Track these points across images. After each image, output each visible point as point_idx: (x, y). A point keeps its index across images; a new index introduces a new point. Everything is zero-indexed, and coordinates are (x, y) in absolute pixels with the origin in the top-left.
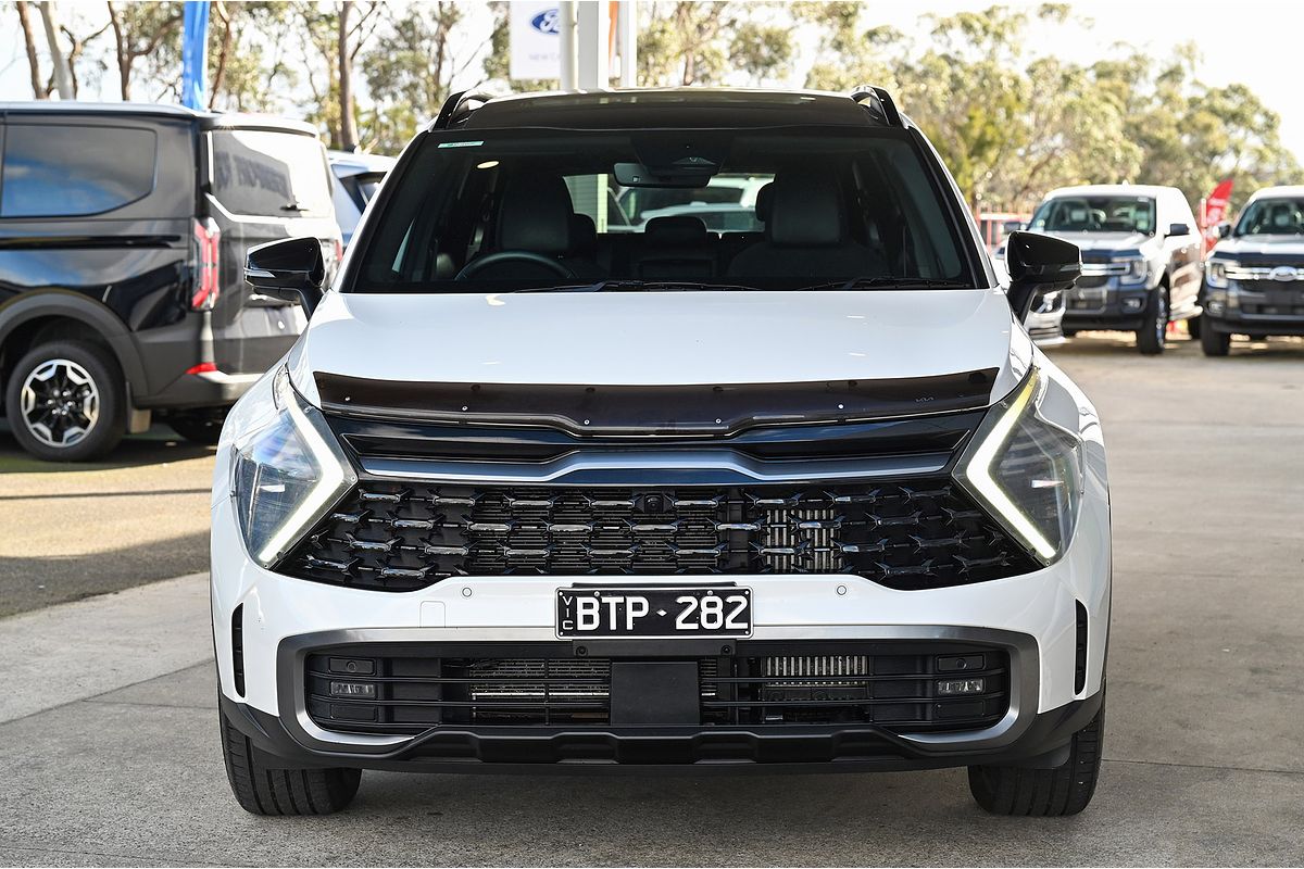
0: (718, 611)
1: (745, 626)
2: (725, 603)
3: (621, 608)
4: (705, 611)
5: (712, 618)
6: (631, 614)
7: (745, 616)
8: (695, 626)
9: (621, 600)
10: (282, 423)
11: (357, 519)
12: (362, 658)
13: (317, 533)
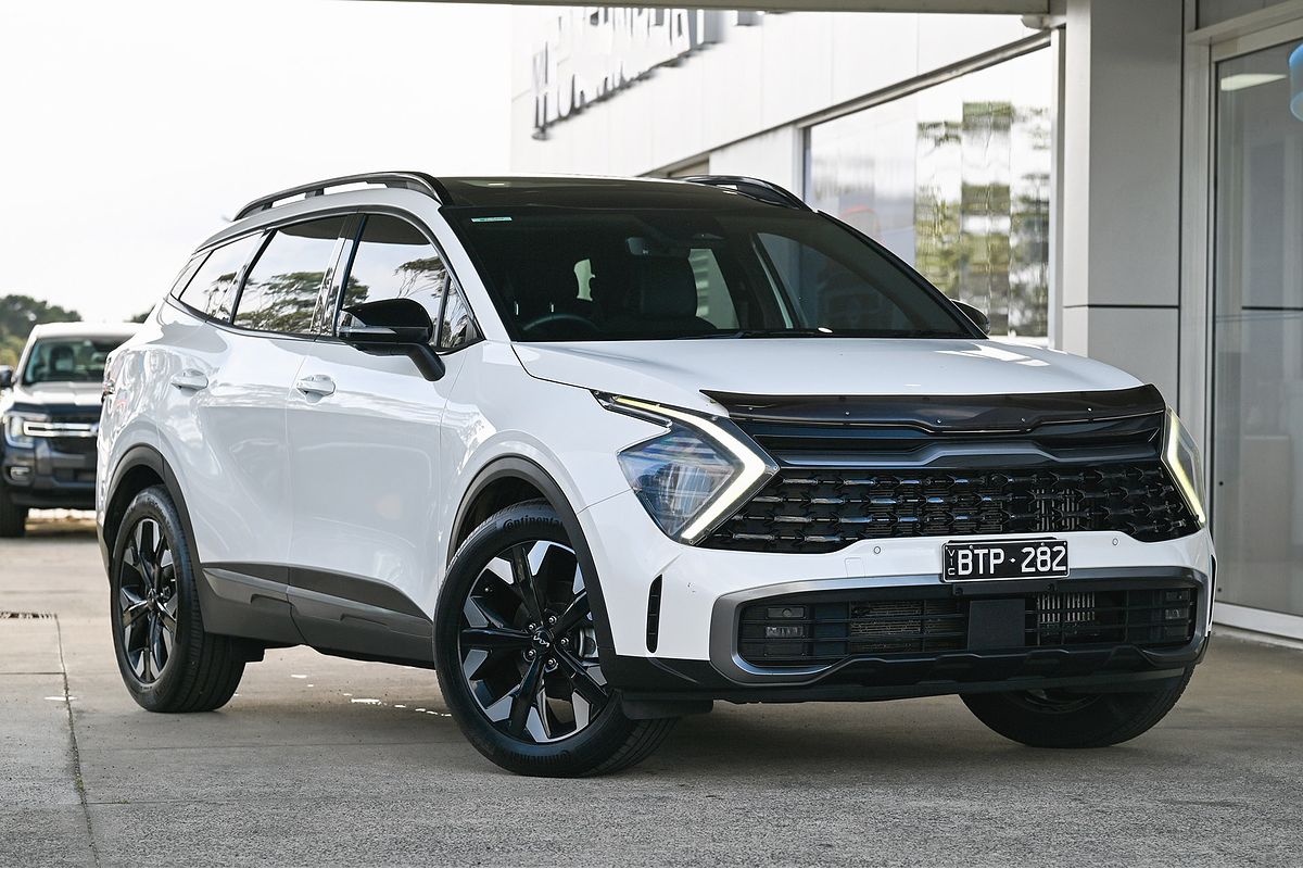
0: (1047, 557)
1: (1063, 568)
2: (1052, 551)
3: (986, 556)
4: (1040, 558)
5: (1044, 563)
6: (993, 562)
7: (1064, 562)
8: (1033, 570)
9: (986, 551)
10: (675, 431)
11: (781, 500)
12: (796, 605)
13: (739, 513)
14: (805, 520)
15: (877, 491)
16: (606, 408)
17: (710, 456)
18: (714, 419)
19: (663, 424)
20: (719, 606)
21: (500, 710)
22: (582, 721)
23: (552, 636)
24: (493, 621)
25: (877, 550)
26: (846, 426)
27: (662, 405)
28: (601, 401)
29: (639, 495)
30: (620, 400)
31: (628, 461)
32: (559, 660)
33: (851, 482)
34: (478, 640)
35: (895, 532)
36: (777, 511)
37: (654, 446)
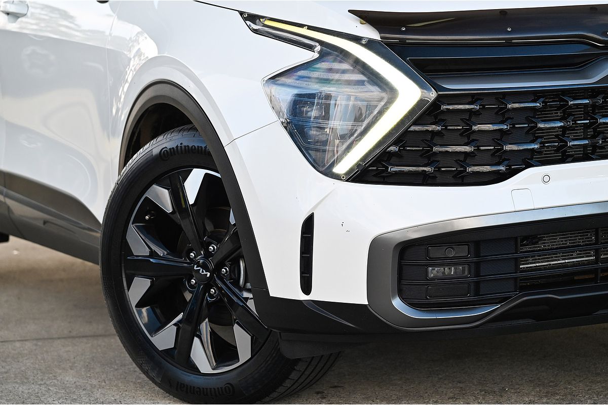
10: (322, 56)
11: (439, 128)
12: (460, 243)
13: (395, 143)
14: (467, 149)
15: (542, 114)
16: (256, 31)
17: (360, 83)
18: (364, 42)
19: (310, 48)
20: (377, 247)
21: (165, 339)
22: (244, 352)
23: (212, 266)
24: (154, 247)
25: (546, 179)
26: (509, 44)
27: (310, 28)
28: (248, 23)
29: (287, 126)
30: (268, 23)
31: (275, 90)
32: (220, 289)
33: (516, 105)
34: (141, 267)
35: (564, 156)
36: (437, 140)
37: (301, 73)
